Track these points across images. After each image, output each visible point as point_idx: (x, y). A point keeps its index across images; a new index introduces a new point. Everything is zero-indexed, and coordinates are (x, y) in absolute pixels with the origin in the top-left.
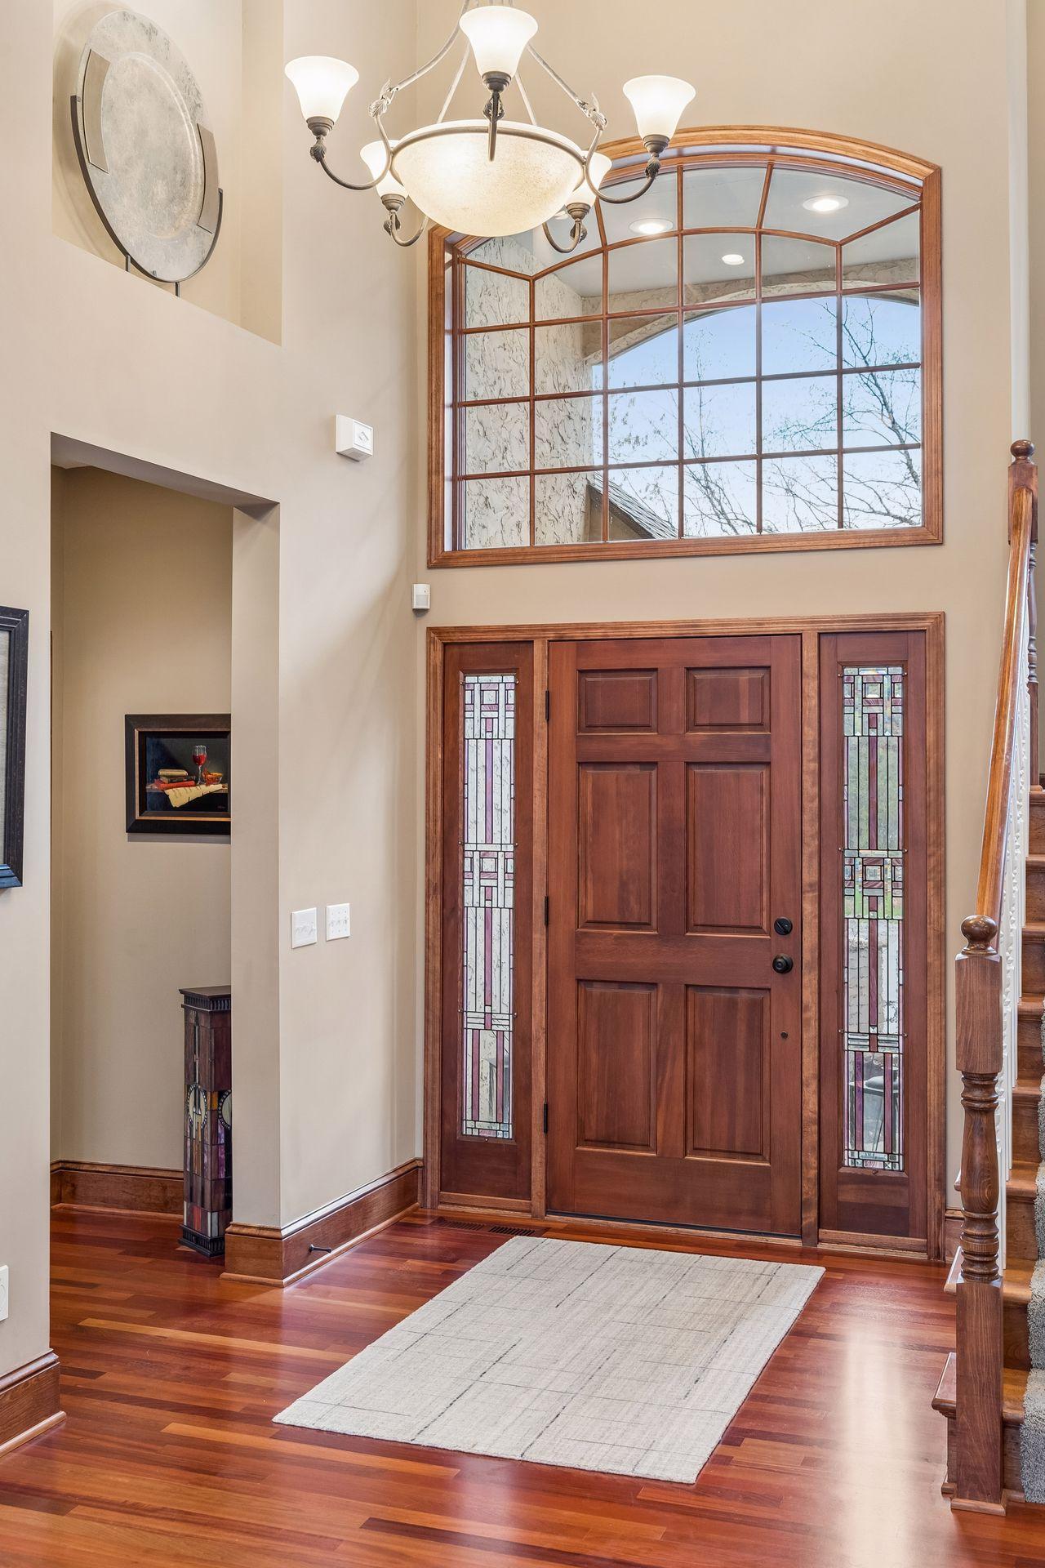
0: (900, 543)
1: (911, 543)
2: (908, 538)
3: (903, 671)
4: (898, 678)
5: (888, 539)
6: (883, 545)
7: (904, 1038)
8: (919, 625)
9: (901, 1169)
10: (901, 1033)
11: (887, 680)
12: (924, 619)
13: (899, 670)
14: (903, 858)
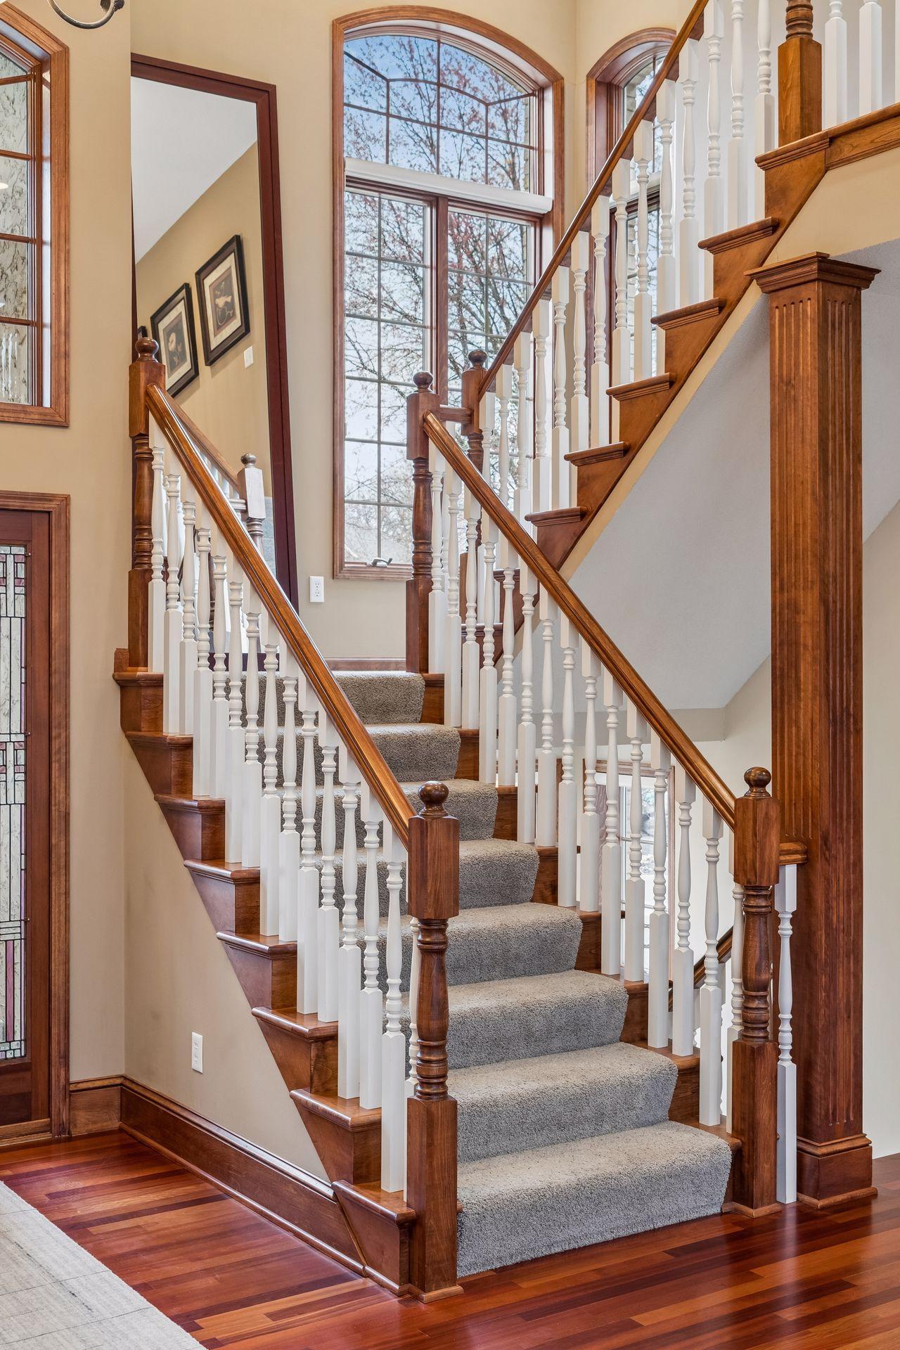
0: (28, 421)
1: (39, 422)
2: (36, 417)
3: (26, 551)
4: (22, 559)
5: (16, 415)
6: (12, 420)
7: (26, 923)
8: (46, 506)
9: (23, 1054)
10: (23, 918)
11: (10, 559)
12: (50, 500)
13: (21, 551)
14: (26, 742)
